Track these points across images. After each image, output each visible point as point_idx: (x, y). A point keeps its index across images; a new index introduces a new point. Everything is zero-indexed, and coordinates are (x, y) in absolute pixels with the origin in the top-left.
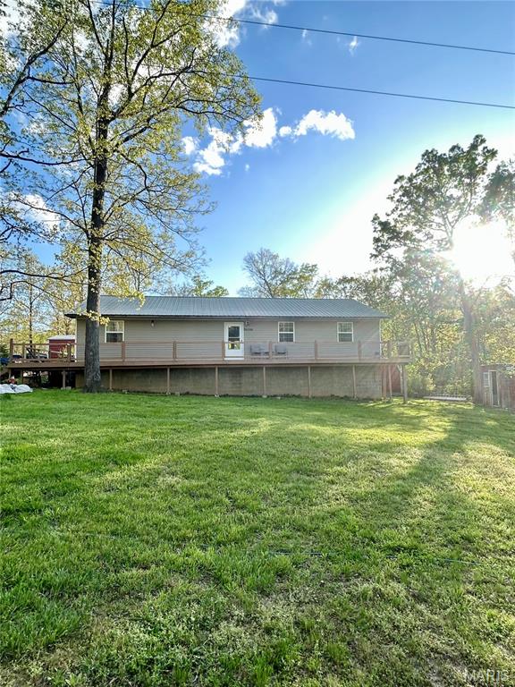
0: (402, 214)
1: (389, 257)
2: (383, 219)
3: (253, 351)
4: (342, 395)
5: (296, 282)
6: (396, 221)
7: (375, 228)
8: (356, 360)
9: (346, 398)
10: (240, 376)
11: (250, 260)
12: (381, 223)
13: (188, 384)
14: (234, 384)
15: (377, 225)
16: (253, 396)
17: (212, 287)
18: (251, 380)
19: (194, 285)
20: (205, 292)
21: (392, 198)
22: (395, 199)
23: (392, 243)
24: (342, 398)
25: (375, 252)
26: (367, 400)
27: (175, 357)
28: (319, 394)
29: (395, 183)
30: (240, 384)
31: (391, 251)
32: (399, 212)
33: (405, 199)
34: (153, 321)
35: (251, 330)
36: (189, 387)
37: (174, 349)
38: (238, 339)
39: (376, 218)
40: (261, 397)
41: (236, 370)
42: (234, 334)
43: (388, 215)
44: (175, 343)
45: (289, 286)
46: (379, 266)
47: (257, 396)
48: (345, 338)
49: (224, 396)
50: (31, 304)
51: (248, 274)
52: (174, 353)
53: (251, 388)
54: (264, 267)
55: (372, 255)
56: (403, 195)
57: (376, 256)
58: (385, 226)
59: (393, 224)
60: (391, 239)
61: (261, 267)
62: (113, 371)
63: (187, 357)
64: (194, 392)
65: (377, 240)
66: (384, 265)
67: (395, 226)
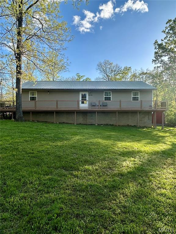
0: (169, 40)
1: (162, 61)
2: (160, 42)
3: (92, 105)
4: (133, 125)
5: (121, 75)
6: (166, 43)
7: (156, 47)
8: (139, 109)
9: (135, 126)
10: (87, 116)
11: (100, 66)
12: (158, 45)
13: (64, 119)
14: (84, 119)
15: (157, 46)
16: (91, 124)
17: (85, 78)
18: (91, 117)
19: (77, 77)
20: (81, 80)
21: (164, 32)
22: (166, 32)
23: (163, 54)
24: (132, 126)
25: (154, 59)
26: (143, 127)
27: (57, 107)
28: (122, 124)
29: (167, 24)
30: (86, 119)
31: (163, 58)
32: (168, 39)
33: (171, 32)
34: (48, 92)
35: (92, 95)
36: (64, 120)
37: (57, 103)
38: (86, 100)
39: (156, 42)
40: (95, 125)
41: (84, 113)
42: (84, 97)
43: (162, 40)
44: (57, 101)
45: (117, 77)
46: (156, 66)
47: (93, 125)
48: (135, 99)
49: (79, 124)
50: (13, 86)
51: (99, 71)
52: (57, 105)
53: (91, 121)
54: (106, 69)
55: (153, 60)
56: (170, 30)
57: (155, 61)
58: (160, 46)
59: (164, 44)
60: (163, 52)
61: (105, 68)
62: (32, 112)
63: (63, 107)
64: (66, 122)
65: (156, 53)
66: (159, 65)
67: (165, 46)
